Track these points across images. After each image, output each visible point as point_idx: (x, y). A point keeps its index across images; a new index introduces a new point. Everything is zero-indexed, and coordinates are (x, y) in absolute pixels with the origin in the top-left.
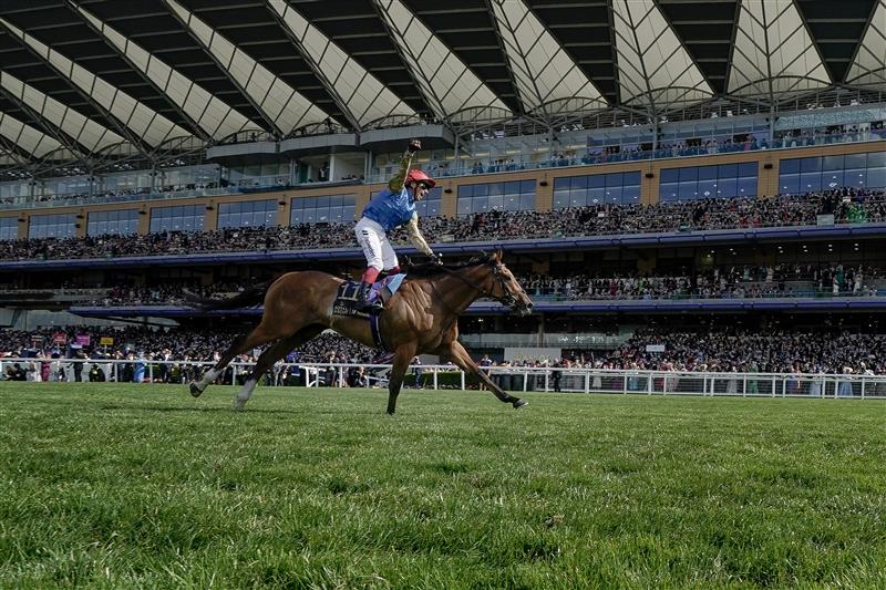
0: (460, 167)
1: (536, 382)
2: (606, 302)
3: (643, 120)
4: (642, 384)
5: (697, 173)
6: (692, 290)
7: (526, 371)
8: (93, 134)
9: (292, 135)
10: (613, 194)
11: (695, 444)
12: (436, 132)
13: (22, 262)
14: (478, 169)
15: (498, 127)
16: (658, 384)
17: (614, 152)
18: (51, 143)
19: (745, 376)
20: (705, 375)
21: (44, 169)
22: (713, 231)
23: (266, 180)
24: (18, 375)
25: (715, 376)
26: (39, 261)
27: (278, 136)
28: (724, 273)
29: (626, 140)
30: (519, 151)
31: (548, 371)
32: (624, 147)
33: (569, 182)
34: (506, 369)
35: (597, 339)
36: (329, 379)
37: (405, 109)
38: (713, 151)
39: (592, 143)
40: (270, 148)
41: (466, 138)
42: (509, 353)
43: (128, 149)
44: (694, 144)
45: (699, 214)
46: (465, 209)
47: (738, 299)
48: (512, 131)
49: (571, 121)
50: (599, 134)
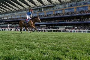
0: (55, 9)
1: (63, 31)
2: (70, 22)
3: (75, 2)
4: (74, 31)
5: (81, 7)
6: (80, 21)
7: (62, 30)
8: (21, 8)
9: (39, 6)
10: (71, 10)
11: (82, 39)
12: (52, 5)
13: (16, 20)
14: (57, 9)
15: (59, 4)
16: (76, 31)
17: (71, 6)
18: (18, 9)
19: (87, 31)
20: (82, 30)
21: (17, 11)
22: (83, 14)
23: (36, 11)
24: (15, 30)
25: (83, 30)
26: (17, 20)
27: (37, 7)
28: (84, 19)
29: (73, 4)
30: (61, 6)
31: (64, 30)
32: (72, 5)
33: (66, 9)
34: (60, 30)
35: (69, 26)
36: (42, 31)
37: (49, 3)
38: (83, 5)
39: (69, 5)
40: (37, 8)
41: (56, 5)
42: (60, 28)
43: (24, 9)
44: (80, 4)
45: (81, 12)
46: (55, 13)
47: (86, 22)
48: (60, 4)
49: (66, 3)
50: (70, 4)
